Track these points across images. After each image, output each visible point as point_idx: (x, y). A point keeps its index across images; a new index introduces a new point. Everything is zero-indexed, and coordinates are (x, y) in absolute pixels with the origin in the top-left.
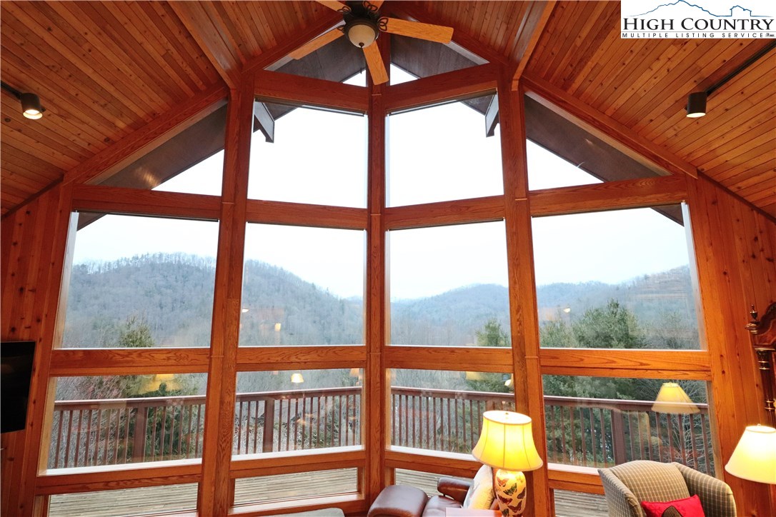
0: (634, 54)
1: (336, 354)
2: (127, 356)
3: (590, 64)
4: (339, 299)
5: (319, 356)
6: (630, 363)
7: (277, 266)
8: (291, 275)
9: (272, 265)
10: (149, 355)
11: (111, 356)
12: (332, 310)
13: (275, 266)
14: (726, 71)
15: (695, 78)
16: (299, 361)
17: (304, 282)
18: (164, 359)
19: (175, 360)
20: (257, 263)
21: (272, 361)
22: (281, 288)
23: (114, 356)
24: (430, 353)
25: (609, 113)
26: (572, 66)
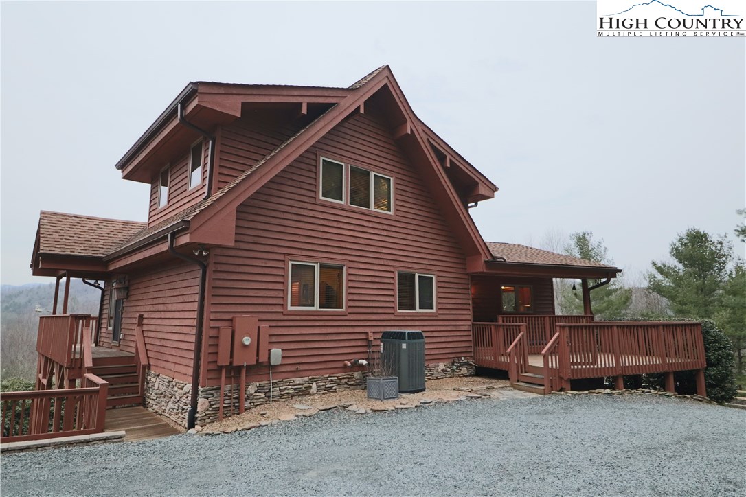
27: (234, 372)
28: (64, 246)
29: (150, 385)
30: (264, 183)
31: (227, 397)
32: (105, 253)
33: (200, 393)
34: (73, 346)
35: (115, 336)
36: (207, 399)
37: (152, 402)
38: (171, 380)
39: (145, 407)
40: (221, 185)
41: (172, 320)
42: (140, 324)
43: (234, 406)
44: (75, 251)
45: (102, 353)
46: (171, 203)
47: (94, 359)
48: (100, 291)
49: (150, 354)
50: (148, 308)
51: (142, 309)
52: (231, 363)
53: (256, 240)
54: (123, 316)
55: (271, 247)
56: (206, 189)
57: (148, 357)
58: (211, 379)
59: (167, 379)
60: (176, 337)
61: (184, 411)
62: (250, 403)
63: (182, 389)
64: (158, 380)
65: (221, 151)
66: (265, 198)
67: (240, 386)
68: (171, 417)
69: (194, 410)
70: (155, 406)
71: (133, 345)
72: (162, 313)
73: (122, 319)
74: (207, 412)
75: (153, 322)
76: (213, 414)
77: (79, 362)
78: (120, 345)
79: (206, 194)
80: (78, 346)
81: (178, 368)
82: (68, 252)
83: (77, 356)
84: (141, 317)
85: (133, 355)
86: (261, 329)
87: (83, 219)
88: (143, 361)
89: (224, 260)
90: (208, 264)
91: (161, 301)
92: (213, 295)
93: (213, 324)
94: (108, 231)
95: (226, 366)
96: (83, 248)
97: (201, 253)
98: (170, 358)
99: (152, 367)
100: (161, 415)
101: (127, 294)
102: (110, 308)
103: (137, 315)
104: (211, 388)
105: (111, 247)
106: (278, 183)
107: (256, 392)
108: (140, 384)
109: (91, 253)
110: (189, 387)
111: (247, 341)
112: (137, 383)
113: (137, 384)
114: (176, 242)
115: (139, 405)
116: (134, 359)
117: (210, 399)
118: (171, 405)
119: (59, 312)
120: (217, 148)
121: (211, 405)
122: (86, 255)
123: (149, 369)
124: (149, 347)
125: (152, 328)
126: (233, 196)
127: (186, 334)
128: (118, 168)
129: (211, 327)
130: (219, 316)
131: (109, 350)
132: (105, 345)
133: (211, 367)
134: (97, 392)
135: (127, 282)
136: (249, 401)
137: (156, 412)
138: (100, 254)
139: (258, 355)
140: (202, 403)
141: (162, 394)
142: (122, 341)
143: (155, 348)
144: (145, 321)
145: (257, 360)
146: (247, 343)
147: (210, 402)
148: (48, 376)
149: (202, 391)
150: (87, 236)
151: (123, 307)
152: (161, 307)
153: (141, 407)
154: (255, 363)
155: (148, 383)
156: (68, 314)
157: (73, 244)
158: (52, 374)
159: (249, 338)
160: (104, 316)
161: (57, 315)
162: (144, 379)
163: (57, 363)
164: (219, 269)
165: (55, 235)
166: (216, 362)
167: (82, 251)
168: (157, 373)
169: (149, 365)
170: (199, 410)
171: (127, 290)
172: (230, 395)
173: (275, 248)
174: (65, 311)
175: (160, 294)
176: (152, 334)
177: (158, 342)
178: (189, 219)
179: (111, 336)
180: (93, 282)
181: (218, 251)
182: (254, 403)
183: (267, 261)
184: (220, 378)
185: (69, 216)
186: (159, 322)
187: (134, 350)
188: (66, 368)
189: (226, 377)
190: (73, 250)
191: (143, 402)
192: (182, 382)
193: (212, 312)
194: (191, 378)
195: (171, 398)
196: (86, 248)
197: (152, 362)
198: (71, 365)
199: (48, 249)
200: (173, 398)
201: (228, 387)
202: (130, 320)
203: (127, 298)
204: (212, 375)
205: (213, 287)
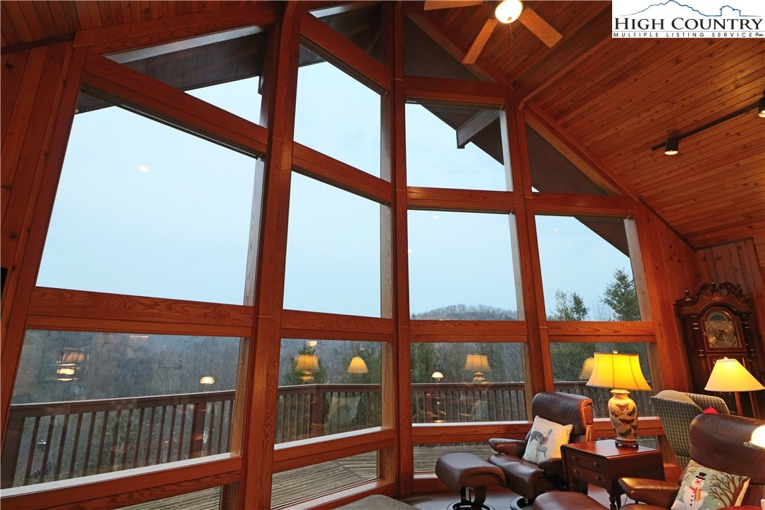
0: (632, 103)
1: (371, 325)
2: (152, 307)
3: (590, 104)
5: (357, 326)
6: (608, 331)
10: (182, 308)
11: (129, 304)
14: (695, 127)
15: (670, 129)
16: (340, 330)
18: (200, 316)
19: (214, 318)
21: (315, 328)
23: (134, 305)
24: (456, 326)
25: (586, 144)
26: (573, 102)
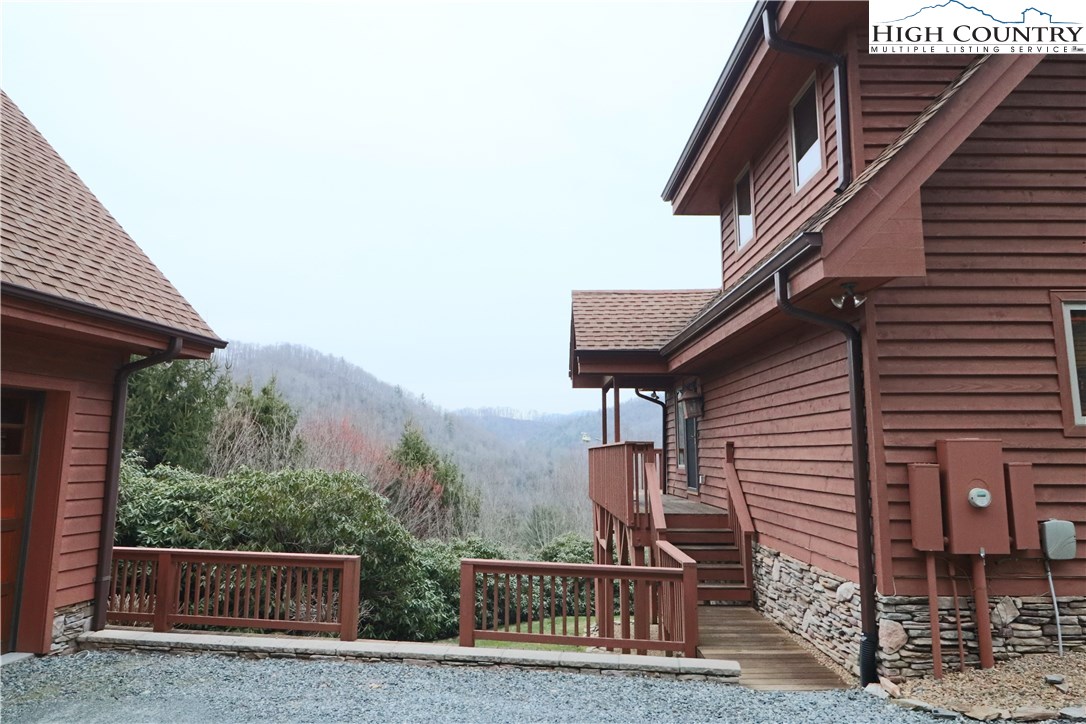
4: (443, 414)
7: (335, 355)
8: (359, 371)
9: (326, 353)
12: (431, 432)
13: (331, 356)
17: (382, 383)
20: (298, 350)
22: (343, 393)
27: (958, 569)
28: (606, 338)
29: (763, 571)
30: (971, 131)
31: (945, 625)
32: (663, 343)
33: (880, 606)
34: (635, 493)
35: (692, 478)
36: (900, 622)
37: (769, 602)
38: (807, 568)
39: (758, 610)
40: (872, 154)
41: (792, 450)
42: (731, 459)
43: (965, 646)
44: (621, 343)
45: (677, 505)
46: (760, 234)
47: (667, 516)
48: (660, 408)
49: (756, 513)
50: (740, 431)
51: (730, 432)
52: (947, 546)
53: (969, 262)
54: (700, 446)
55: (1009, 275)
56: (839, 172)
57: (753, 519)
58: (902, 578)
59: (796, 564)
60: (805, 483)
61: (845, 638)
62: (1005, 646)
63: (834, 589)
64: (777, 565)
65: (862, 83)
66: (979, 163)
67: (973, 601)
68: (815, 642)
69: (871, 644)
70: (776, 613)
71: (723, 494)
72: (770, 437)
73: (698, 449)
74: (904, 653)
75: (752, 454)
76: (918, 658)
77: (646, 520)
78: (700, 494)
79: (841, 180)
80: (642, 493)
81: (817, 545)
82: (612, 347)
83: (642, 510)
84: (730, 446)
85: (724, 512)
86: (1011, 469)
87: (626, 296)
88: (746, 526)
89: (899, 315)
90: (864, 328)
91: (764, 415)
92: (882, 394)
93: (891, 457)
94: (662, 310)
95: (936, 554)
96: (630, 338)
97: (849, 302)
98: (798, 525)
99: (762, 538)
100: (792, 632)
101: (702, 409)
102: (677, 434)
103: (723, 443)
104: (906, 599)
105: (670, 334)
106: (1006, 124)
107: (1016, 621)
108: (744, 567)
109: (641, 345)
110: (850, 588)
111: (980, 496)
112: (738, 563)
113: (740, 566)
114: (791, 289)
115: (746, 604)
116: (727, 519)
117: (907, 624)
118: (810, 618)
119: (611, 441)
120: (854, 77)
121: (910, 639)
122: (637, 348)
123: (757, 541)
124: (751, 500)
125: (753, 465)
126: (909, 163)
127: (827, 477)
128: (666, 200)
129: (888, 464)
130: (902, 439)
131: (685, 502)
132: (677, 492)
133: (901, 551)
134: (680, 576)
135: (699, 390)
136: (1001, 641)
137: (782, 624)
138: (656, 345)
139: (1012, 532)
140: (890, 633)
141: (790, 592)
142: (702, 486)
143: (763, 503)
144: (738, 454)
145: (1013, 545)
146: (982, 502)
147: (907, 630)
148: (606, 537)
149: (886, 605)
150: (635, 320)
151: (698, 431)
152: (767, 427)
153: (752, 609)
154: (1008, 551)
155: (758, 567)
156: (622, 442)
157: (617, 334)
158: (611, 532)
159: (985, 491)
160: (671, 447)
161: (608, 444)
162: (750, 558)
163: (616, 519)
164: (890, 337)
165: (593, 323)
166: (910, 542)
167: (630, 343)
168: (774, 551)
169: (757, 533)
170: (882, 643)
171: (700, 403)
172: (952, 619)
173: (1020, 276)
174: (617, 438)
175: (762, 403)
176: (754, 477)
177: (768, 492)
178: (818, 230)
179: (685, 479)
180: (648, 394)
181: (883, 297)
182: (1014, 646)
183: (1004, 310)
184: (925, 579)
185: (608, 294)
186: (766, 454)
187: (725, 505)
188: (629, 528)
189: (938, 578)
190: (618, 343)
191: (752, 600)
192: (832, 576)
193: (885, 430)
194: (856, 573)
195: (810, 603)
196: (634, 338)
197: (760, 527)
198: (635, 523)
199: (586, 344)
200: (816, 604)
201: (946, 602)
202: (712, 453)
203: (703, 416)
204: (903, 570)
205: (882, 377)
